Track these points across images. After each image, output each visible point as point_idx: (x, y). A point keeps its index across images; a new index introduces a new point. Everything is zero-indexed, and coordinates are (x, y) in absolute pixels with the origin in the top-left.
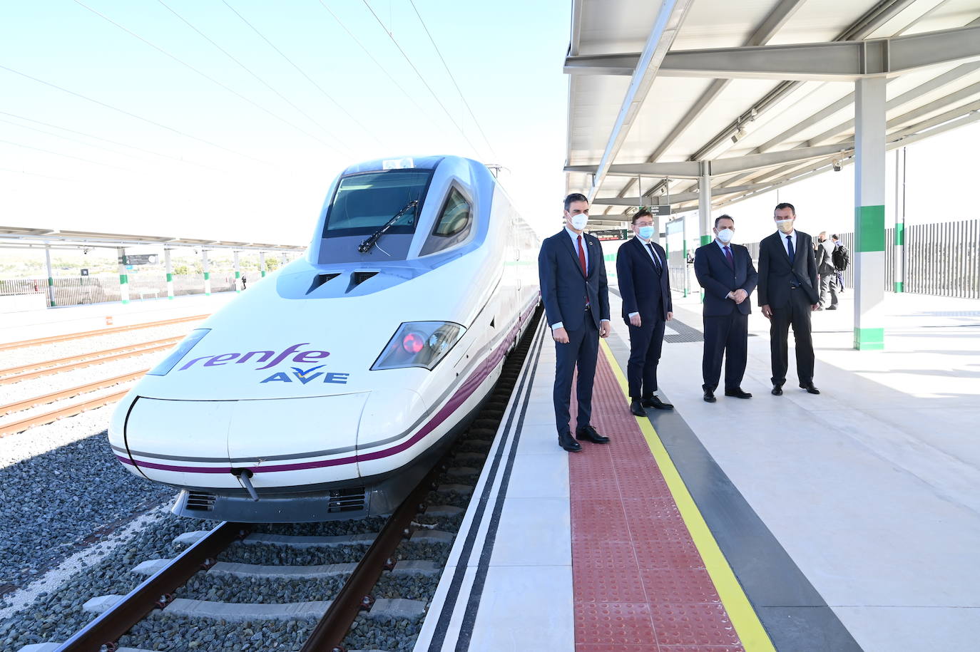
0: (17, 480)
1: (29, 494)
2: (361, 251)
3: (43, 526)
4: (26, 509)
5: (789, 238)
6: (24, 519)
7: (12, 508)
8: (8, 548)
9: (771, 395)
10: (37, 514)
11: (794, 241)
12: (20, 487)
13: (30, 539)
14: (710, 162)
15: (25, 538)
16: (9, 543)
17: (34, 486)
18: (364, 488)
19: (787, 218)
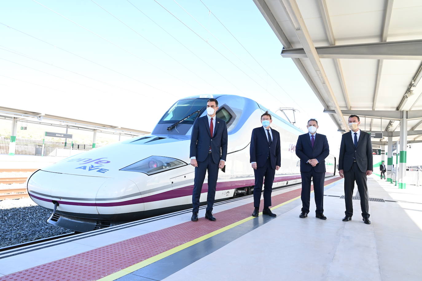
0: (42, 211)
1: (44, 217)
2: (168, 130)
3: (43, 229)
4: (41, 222)
5: (355, 134)
6: (38, 226)
7: (36, 221)
8: (25, 234)
9: (342, 221)
10: (44, 225)
11: (358, 136)
12: (42, 213)
13: (35, 233)
14: (407, 112)
15: (33, 233)
16: (26, 232)
17: (48, 214)
18: (110, 223)
19: (354, 121)
